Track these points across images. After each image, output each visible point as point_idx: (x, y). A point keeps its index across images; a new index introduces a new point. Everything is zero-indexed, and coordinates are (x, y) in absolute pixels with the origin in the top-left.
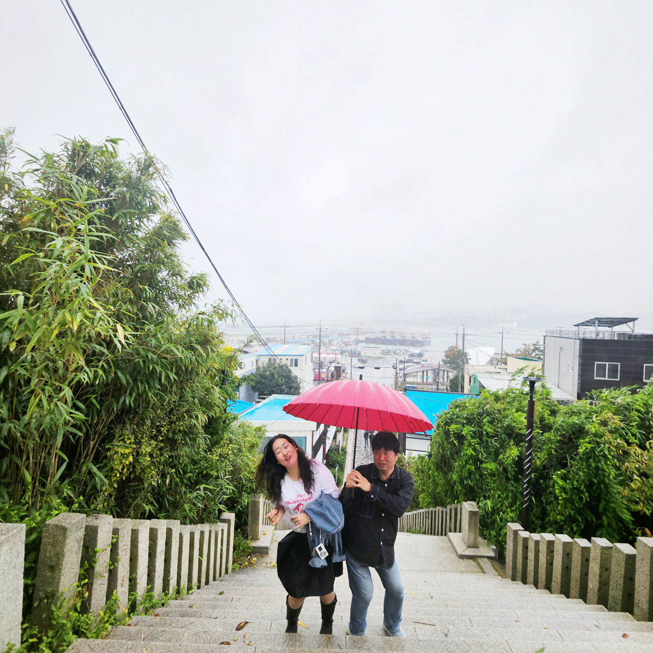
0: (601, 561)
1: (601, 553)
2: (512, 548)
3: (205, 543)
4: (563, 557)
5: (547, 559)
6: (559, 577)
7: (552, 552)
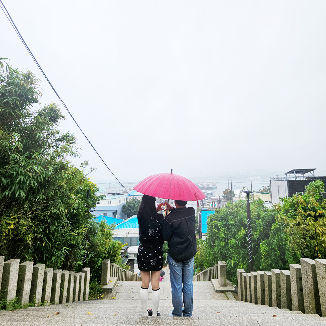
0: (276, 282)
1: (276, 277)
2: (240, 283)
3: (65, 281)
4: (261, 283)
5: (254, 286)
6: (260, 296)
7: (257, 282)
